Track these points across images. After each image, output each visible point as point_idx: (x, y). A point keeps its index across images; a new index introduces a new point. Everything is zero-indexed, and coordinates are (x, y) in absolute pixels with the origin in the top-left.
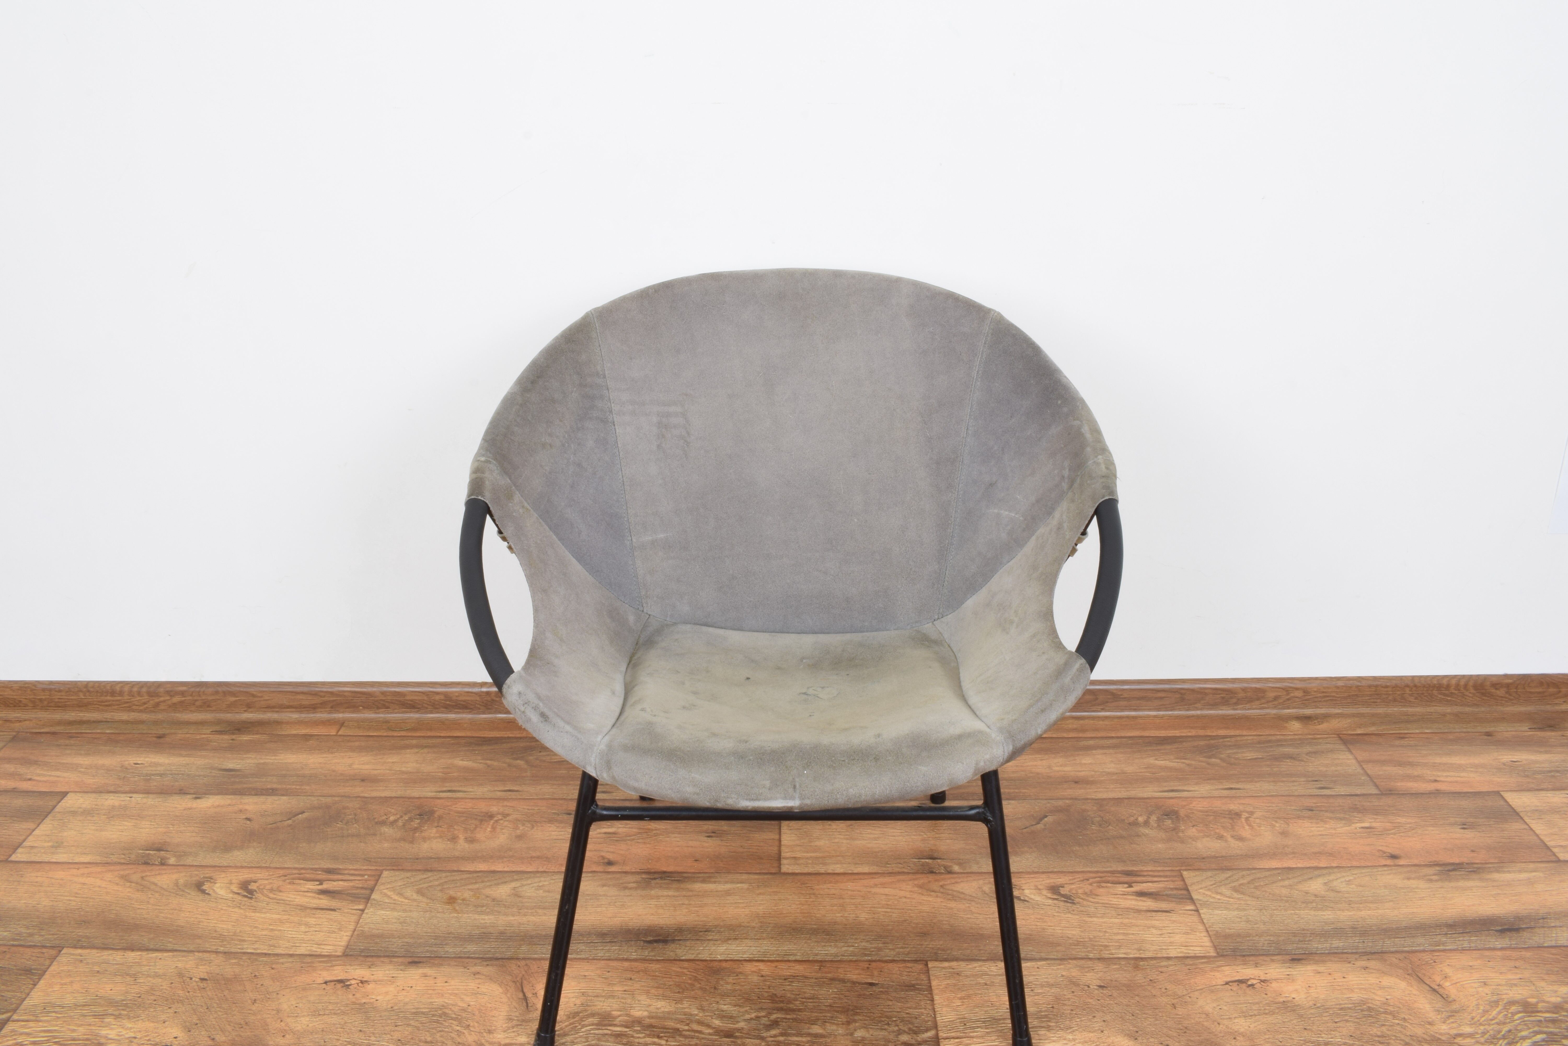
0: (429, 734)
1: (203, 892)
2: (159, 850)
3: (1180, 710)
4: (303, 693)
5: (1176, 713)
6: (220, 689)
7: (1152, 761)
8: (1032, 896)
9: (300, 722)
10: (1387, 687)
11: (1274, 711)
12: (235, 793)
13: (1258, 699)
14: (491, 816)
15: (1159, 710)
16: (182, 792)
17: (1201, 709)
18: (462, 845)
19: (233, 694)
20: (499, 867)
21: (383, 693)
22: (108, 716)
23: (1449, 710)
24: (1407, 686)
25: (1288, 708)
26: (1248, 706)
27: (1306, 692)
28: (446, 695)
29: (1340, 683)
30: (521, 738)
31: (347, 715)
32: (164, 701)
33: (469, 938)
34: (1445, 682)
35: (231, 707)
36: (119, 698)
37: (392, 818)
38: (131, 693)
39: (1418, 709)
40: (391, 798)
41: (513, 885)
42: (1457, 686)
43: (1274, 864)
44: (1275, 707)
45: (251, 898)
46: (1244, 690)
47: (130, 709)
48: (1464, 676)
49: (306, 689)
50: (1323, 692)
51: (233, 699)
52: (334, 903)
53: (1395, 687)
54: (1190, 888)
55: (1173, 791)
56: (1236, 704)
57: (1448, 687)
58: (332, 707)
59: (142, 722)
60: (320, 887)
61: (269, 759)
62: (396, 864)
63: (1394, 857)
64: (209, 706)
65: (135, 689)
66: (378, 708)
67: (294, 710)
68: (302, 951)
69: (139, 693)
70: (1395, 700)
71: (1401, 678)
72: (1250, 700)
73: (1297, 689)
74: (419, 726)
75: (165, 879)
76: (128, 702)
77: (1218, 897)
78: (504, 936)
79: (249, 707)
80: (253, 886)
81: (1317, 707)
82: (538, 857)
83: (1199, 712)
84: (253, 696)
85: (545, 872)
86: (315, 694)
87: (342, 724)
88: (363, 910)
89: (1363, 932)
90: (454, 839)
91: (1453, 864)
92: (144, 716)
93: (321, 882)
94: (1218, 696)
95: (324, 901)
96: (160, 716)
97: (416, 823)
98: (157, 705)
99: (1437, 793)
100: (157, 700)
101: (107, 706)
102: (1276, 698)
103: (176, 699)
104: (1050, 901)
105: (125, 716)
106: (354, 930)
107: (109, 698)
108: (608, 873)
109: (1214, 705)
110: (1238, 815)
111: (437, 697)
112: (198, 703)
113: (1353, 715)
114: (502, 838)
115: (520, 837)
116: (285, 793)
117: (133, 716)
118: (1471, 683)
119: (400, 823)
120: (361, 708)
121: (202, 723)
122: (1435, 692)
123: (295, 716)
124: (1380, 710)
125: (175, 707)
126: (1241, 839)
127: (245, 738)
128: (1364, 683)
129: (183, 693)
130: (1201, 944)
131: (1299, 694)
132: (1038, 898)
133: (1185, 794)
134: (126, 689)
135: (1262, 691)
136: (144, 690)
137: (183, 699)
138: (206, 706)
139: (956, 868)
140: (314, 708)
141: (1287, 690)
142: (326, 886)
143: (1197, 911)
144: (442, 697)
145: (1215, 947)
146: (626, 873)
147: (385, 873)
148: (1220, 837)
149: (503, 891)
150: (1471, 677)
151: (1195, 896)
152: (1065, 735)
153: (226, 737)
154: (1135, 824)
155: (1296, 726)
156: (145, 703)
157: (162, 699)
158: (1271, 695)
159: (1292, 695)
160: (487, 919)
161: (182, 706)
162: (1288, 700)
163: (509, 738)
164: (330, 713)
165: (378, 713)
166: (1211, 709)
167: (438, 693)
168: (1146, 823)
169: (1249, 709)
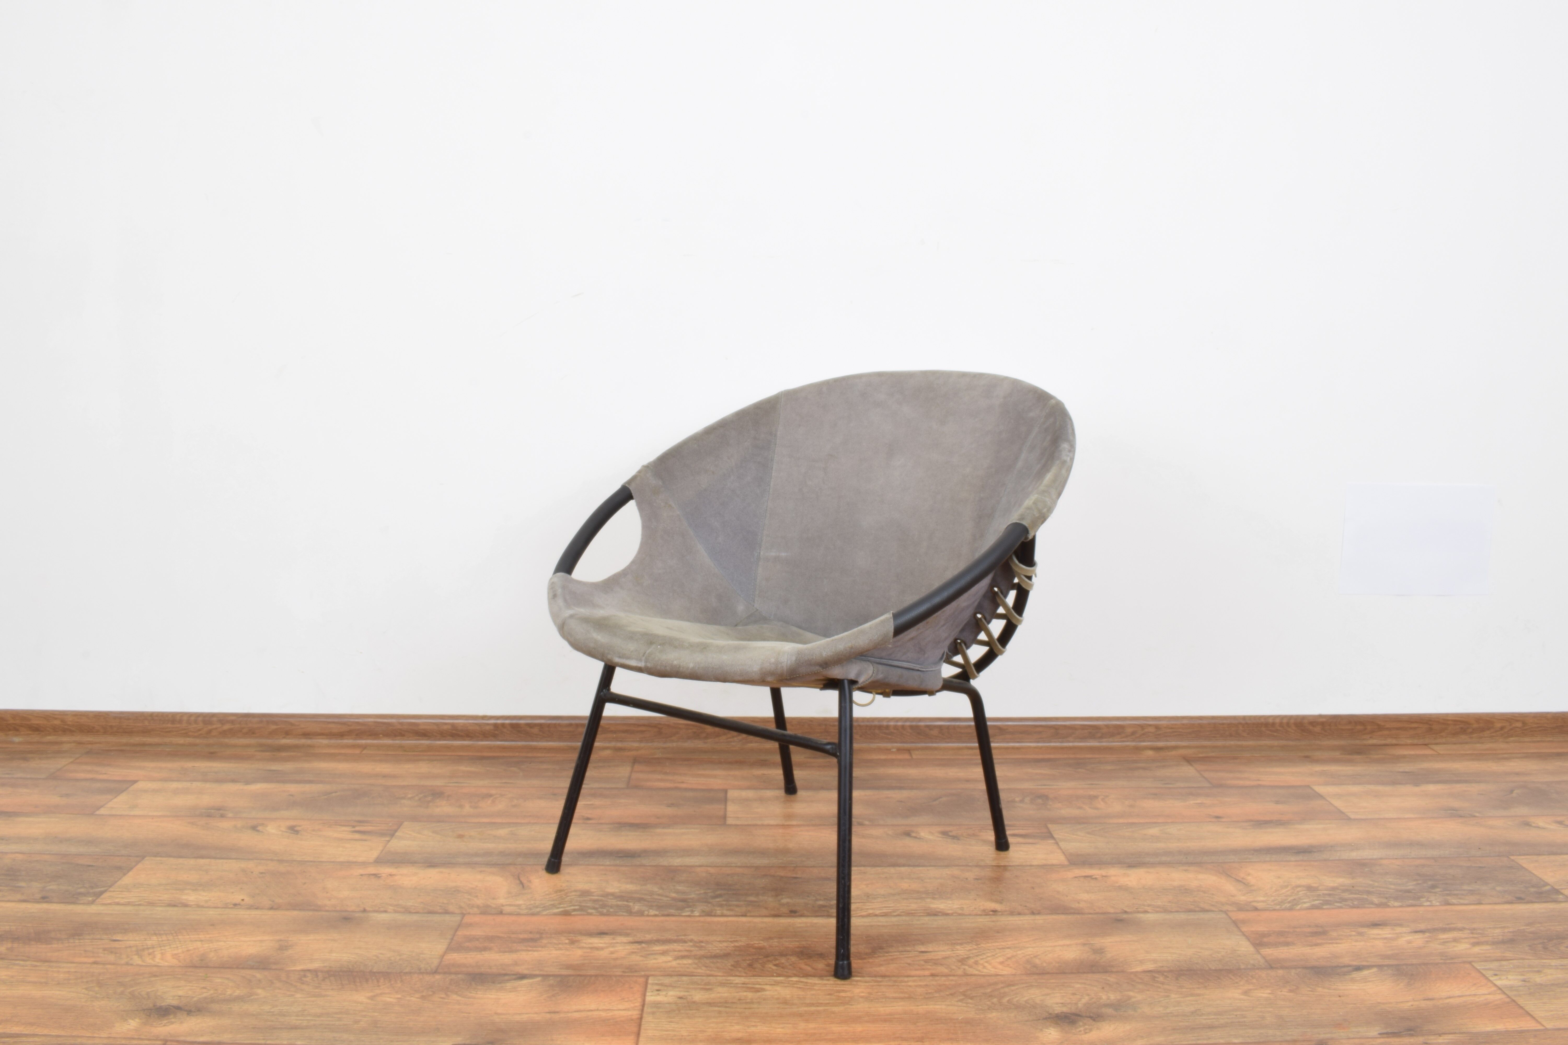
0: (437, 753)
1: (258, 831)
2: (219, 809)
3: (1055, 742)
4: (334, 723)
5: (1052, 744)
6: (264, 719)
7: (1030, 770)
8: (926, 836)
9: (329, 746)
10: (1223, 724)
11: (1133, 744)
12: (278, 782)
13: (1119, 734)
14: (491, 795)
15: (1038, 742)
16: (234, 781)
17: (1073, 742)
18: (467, 809)
19: (275, 723)
20: (498, 820)
21: (401, 724)
22: (167, 740)
23: (1276, 743)
24: (1240, 724)
25: (1144, 741)
26: (1111, 739)
27: (1157, 727)
28: (453, 725)
29: (1185, 722)
30: (514, 757)
31: (369, 741)
32: (216, 729)
33: (477, 855)
34: (1271, 721)
35: (272, 734)
36: (178, 725)
37: (410, 796)
38: (189, 722)
39: (1251, 743)
40: (408, 786)
41: (510, 829)
42: (1281, 724)
43: (1121, 821)
44: (1133, 741)
45: (297, 834)
46: (1107, 726)
47: (186, 735)
48: (1285, 717)
49: (336, 720)
50: (1172, 728)
51: (274, 727)
52: (364, 837)
53: (1230, 725)
54: (1053, 833)
55: (1045, 785)
56: (1101, 737)
57: (1273, 724)
58: (357, 735)
59: (196, 745)
60: (353, 829)
61: (306, 765)
62: (415, 819)
63: (1217, 817)
64: (253, 733)
65: (193, 718)
66: (396, 736)
67: (324, 737)
68: (342, 859)
69: (196, 722)
70: (1231, 735)
71: (1235, 718)
72: (1112, 735)
73: (1150, 725)
74: (430, 748)
75: (225, 824)
76: (185, 729)
77: (1075, 836)
78: (502, 854)
79: (287, 734)
80: (297, 828)
81: (1167, 741)
82: (530, 816)
83: (1071, 744)
84: (292, 724)
85: (535, 823)
86: (344, 724)
87: (365, 747)
88: (389, 841)
89: (1187, 853)
90: (461, 806)
91: (1265, 821)
92: (198, 741)
93: (354, 827)
94: (1086, 731)
95: (357, 836)
96: (211, 741)
97: (429, 798)
98: (210, 732)
99: (1259, 786)
100: (210, 727)
101: (167, 732)
102: (1133, 733)
103: (227, 727)
104: (940, 839)
105: (181, 741)
106: (383, 850)
107: (169, 725)
108: (588, 824)
109: (1083, 738)
110: (1096, 797)
111: (445, 727)
112: (245, 731)
113: (1197, 747)
114: (501, 806)
115: (514, 806)
116: (321, 782)
117: (189, 740)
118: (1292, 721)
119: (417, 798)
120: (381, 736)
121: (248, 746)
122: (1263, 729)
123: (325, 742)
124: (1220, 743)
125: (224, 734)
126: (1097, 809)
127: (284, 754)
128: (1205, 722)
129: (232, 722)
130: (1058, 858)
131: (1152, 730)
132: (931, 837)
133: (1055, 787)
134: (185, 718)
135: (1122, 727)
136: (200, 719)
137: (232, 727)
138: (251, 733)
139: (867, 823)
140: (341, 735)
141: (1142, 727)
142: (357, 828)
143: (1057, 843)
144: (449, 727)
145: (1069, 860)
146: (601, 824)
147: (406, 823)
148: (1080, 808)
149: (502, 832)
150: (1291, 717)
151: (1055, 836)
152: (961, 757)
153: (268, 754)
154: (1013, 801)
155: (1150, 753)
156: (199, 730)
157: (214, 726)
158: (1129, 730)
159: (1146, 730)
160: (490, 846)
161: (232, 733)
162: (1144, 734)
163: (503, 756)
164: (355, 739)
165: (396, 740)
166: (1080, 742)
167: (446, 724)
168: (1022, 801)
169: (1112, 742)
